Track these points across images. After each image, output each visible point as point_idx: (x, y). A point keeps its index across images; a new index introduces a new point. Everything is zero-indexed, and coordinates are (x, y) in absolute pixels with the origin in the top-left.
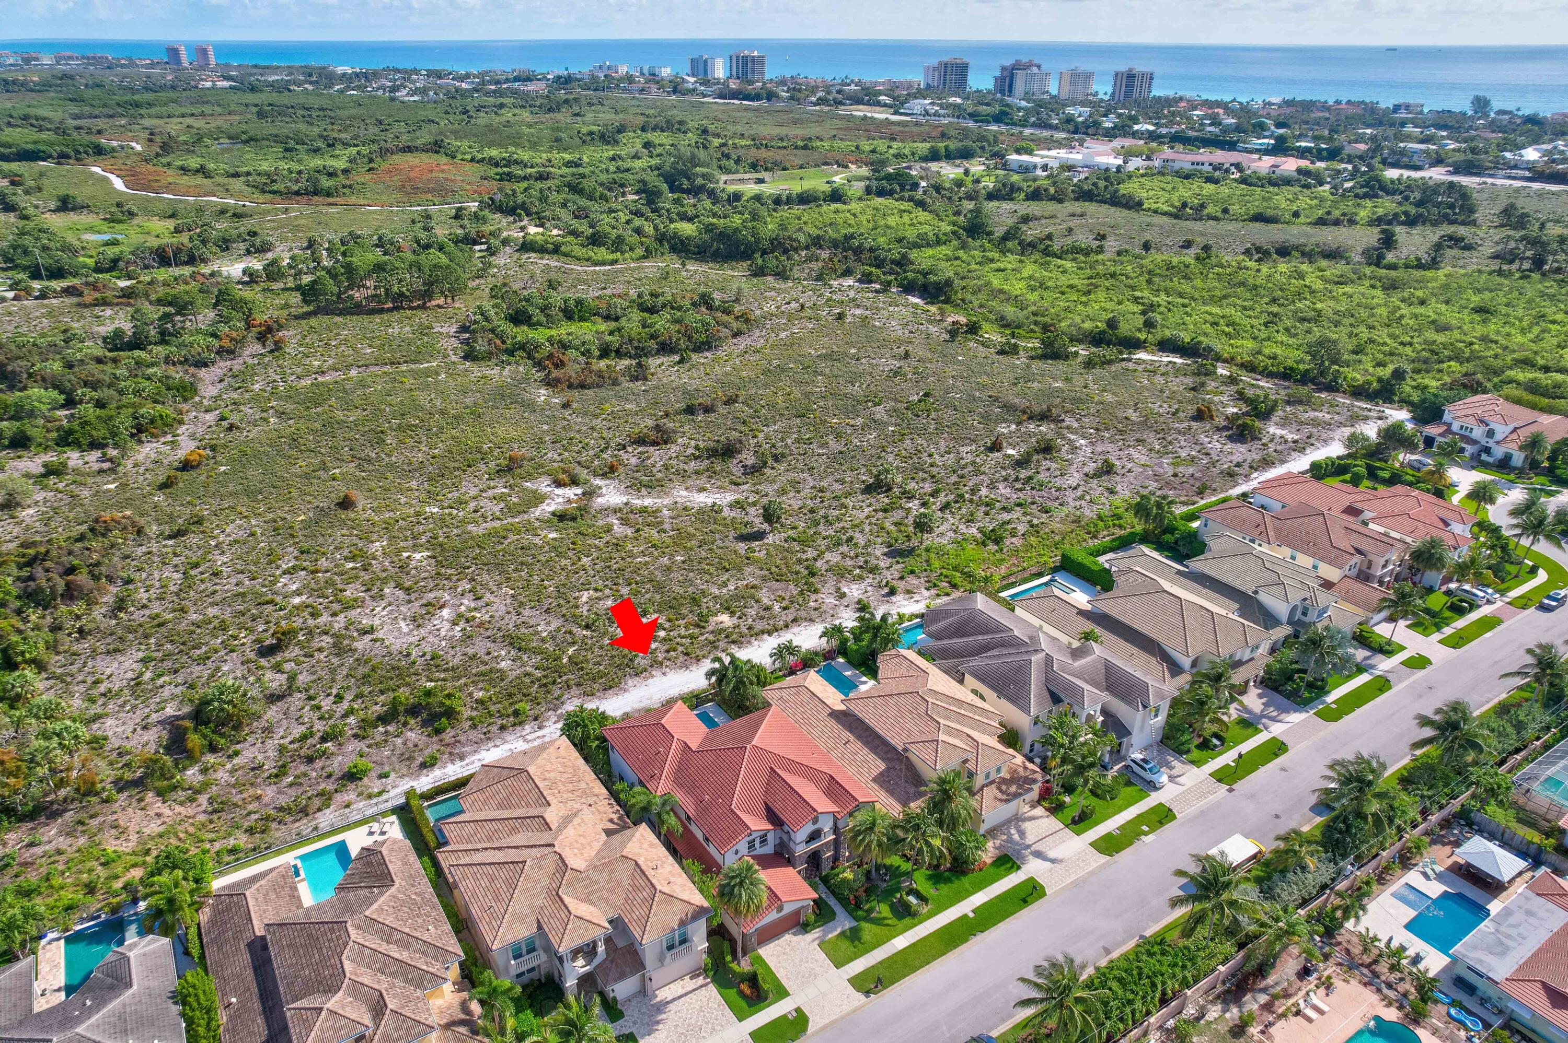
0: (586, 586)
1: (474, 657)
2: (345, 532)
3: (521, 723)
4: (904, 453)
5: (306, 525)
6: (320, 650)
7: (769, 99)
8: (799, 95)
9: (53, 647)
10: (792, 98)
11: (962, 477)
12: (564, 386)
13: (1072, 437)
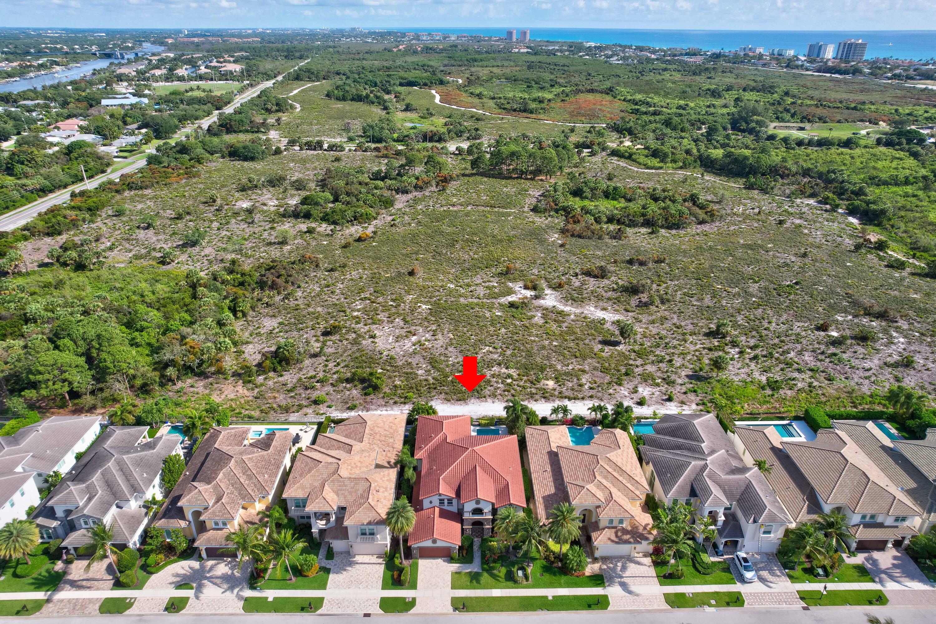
0: (491, 344)
1: (410, 364)
2: (402, 287)
3: (405, 403)
4: (752, 317)
5: (387, 279)
6: (347, 339)
7: (854, 74)
8: (878, 71)
9: (253, 308)
10: (871, 74)
11: (782, 341)
12: (569, 234)
13: (895, 334)
